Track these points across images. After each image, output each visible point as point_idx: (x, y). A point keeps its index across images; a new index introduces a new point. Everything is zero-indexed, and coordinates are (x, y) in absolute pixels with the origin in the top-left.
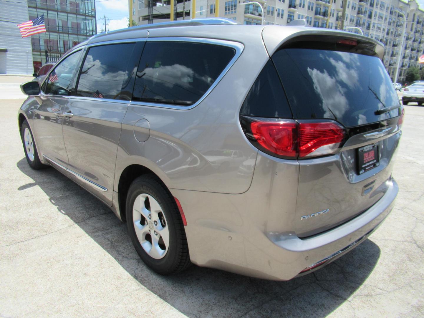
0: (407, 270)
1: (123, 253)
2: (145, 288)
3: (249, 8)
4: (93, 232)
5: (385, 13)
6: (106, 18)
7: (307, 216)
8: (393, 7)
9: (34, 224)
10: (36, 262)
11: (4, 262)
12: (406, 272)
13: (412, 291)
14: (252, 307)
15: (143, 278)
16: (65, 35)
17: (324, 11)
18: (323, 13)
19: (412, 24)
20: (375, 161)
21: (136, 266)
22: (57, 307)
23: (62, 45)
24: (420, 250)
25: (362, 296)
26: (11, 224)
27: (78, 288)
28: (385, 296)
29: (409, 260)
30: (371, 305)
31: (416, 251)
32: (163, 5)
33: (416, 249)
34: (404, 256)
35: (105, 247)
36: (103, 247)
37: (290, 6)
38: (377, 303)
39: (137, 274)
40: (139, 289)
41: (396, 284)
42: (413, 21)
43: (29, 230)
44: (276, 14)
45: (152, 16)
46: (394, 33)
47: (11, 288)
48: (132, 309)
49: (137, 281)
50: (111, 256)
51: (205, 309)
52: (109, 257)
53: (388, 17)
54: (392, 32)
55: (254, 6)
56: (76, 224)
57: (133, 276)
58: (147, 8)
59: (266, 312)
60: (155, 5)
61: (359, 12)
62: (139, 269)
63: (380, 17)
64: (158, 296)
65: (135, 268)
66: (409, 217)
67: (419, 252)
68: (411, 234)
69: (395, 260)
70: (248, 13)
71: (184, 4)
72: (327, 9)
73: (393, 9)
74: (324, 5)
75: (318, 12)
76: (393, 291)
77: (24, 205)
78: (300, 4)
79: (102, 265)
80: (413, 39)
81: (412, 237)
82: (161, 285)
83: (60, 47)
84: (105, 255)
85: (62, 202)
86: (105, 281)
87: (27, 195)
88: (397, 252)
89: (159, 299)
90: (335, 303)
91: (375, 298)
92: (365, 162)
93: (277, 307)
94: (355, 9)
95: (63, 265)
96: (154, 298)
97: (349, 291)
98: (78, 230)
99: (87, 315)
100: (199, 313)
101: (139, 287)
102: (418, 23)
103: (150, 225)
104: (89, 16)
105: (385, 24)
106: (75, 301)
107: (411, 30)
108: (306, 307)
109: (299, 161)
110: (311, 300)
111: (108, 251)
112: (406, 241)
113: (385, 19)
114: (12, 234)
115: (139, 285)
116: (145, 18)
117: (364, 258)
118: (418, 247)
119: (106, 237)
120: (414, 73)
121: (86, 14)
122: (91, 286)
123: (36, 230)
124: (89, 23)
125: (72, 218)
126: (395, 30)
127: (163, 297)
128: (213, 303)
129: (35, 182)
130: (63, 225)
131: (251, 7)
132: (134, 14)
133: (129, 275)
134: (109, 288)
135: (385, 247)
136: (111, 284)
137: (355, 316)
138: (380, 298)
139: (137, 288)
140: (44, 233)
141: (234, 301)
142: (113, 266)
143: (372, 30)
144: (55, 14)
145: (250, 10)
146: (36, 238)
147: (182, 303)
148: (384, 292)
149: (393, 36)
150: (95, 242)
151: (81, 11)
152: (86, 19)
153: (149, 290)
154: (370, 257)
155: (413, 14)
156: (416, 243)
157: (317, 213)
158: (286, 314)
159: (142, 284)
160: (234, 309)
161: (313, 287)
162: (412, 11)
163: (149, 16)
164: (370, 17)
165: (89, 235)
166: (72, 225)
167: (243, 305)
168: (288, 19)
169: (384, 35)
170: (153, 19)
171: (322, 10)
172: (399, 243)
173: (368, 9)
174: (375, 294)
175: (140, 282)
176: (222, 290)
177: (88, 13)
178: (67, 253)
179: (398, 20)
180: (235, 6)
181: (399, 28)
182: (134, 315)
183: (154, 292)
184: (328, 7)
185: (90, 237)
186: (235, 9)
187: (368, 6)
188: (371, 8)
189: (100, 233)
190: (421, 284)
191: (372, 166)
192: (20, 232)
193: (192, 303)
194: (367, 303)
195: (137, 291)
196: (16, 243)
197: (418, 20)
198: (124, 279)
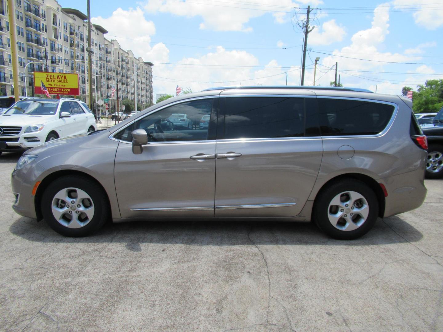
19: (119, 61)
42: (119, 58)
54: (104, 67)
61: (72, 45)
73: (101, 46)
75: (30, 39)
80: (121, 74)
94: (67, 41)
102: (122, 60)
105: (97, 59)
107: (119, 66)
113: (96, 54)
120: (129, 105)
126: (106, 65)
149: (106, 70)
155: (117, 52)
162: (116, 49)
164: (83, 50)
171: (34, 38)
173: (80, 43)
179: (106, 56)
181: (109, 63)
184: (40, 35)
187: (79, 40)
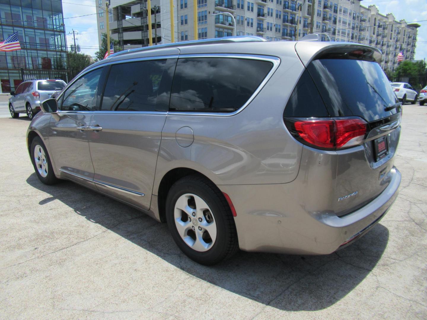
0: (412, 242)
1: (163, 250)
2: (194, 276)
3: (219, 18)
4: (127, 235)
5: (348, 19)
6: (75, 33)
7: (342, 198)
8: (355, 12)
9: (69, 233)
10: (86, 264)
11: (55, 266)
12: (412, 245)
13: (419, 258)
14: (291, 283)
15: (188, 269)
16: (32, 51)
17: (291, 18)
18: (290, 20)
19: (374, 28)
20: (386, 150)
21: (179, 260)
22: (122, 298)
23: (30, 62)
24: (419, 227)
25: (380, 265)
26: (46, 234)
27: (134, 281)
28: (398, 264)
29: (412, 235)
30: (389, 272)
31: (416, 228)
32: (133, 18)
33: (415, 226)
34: (406, 232)
35: (144, 247)
36: (143, 247)
37: (259, 15)
38: (394, 270)
39: (182, 266)
40: (189, 278)
41: (405, 254)
42: (375, 25)
43: (66, 238)
44: (246, 23)
45: (122, 29)
46: (358, 37)
47: (72, 287)
48: (189, 293)
49: (185, 272)
50: (153, 254)
51: (252, 288)
52: (151, 254)
53: (352, 22)
54: (356, 36)
55: (224, 16)
56: (109, 230)
57: (179, 268)
58: (117, 21)
59: (304, 285)
60: (124, 18)
61: (324, 19)
62: (183, 262)
63: (344, 23)
64: (208, 281)
65: (179, 262)
66: (404, 201)
67: (418, 228)
68: (408, 214)
69: (400, 236)
70: (219, 23)
71: (155, 17)
72: (293, 16)
73: (355, 14)
74: (291, 12)
75: (286, 20)
76: (404, 260)
77: (52, 217)
78: (269, 12)
79: (148, 262)
80: (376, 42)
81: (410, 217)
82: (207, 273)
83: (29, 64)
84: (147, 253)
85: (87, 211)
86: (156, 274)
87: (50, 209)
88: (401, 230)
89: (209, 284)
90: (360, 273)
91: (391, 266)
92: (379, 151)
93: (313, 280)
94: (320, 16)
95: (111, 264)
96: (205, 284)
97: (368, 263)
98: (112, 235)
99: (151, 301)
100: (248, 291)
101: (188, 276)
102: (379, 26)
103: (194, 221)
104: (57, 31)
105: (349, 30)
106: (136, 292)
107: (374, 34)
108: (337, 278)
109: (336, 151)
110: (339, 273)
111: (148, 250)
112: (405, 220)
113: (349, 24)
114: (52, 243)
115: (187, 275)
116: (114, 31)
117: (374, 237)
118: (416, 224)
119: (142, 239)
121: (55, 30)
122: (145, 279)
123: (73, 237)
124: (57, 38)
125: (103, 225)
126: (358, 34)
127: (212, 281)
128: (257, 282)
129: (52, 196)
130: (97, 231)
131: (221, 17)
132: (103, 27)
133: (176, 268)
134: (162, 279)
135: (389, 226)
136: (163, 276)
137: (378, 281)
138: (395, 266)
139: (186, 277)
140: (82, 240)
141: (275, 279)
142: (158, 262)
143: (338, 35)
144: (22, 31)
145: (220, 20)
146: (76, 245)
147: (230, 285)
148: (397, 261)
149: (358, 39)
150: (133, 244)
151: (49, 26)
152: (54, 35)
153: (198, 277)
154: (379, 235)
155: (374, 19)
156: (414, 221)
157: (349, 195)
158: (321, 285)
159: (189, 273)
160: (276, 285)
161: (338, 263)
162: (372, 15)
163: (118, 29)
164: (335, 22)
165: (126, 238)
166: (106, 231)
167: (283, 282)
168: (258, 27)
169: (349, 40)
170: (123, 32)
171: (290, 18)
172: (400, 222)
173: (332, 16)
174: (390, 263)
175: (188, 272)
176: (261, 272)
177: (57, 28)
178: (112, 254)
179: (360, 25)
180: (206, 16)
181: (362, 32)
182: (193, 298)
183: (203, 279)
184: (295, 14)
185: (126, 240)
186: (206, 19)
187: (332, 13)
188: (335, 14)
189: (135, 236)
190: (425, 253)
191: (384, 155)
192: (58, 241)
193: (239, 284)
194: (385, 270)
195: (188, 280)
196: (60, 250)
197: (379, 24)
198: (172, 271)
